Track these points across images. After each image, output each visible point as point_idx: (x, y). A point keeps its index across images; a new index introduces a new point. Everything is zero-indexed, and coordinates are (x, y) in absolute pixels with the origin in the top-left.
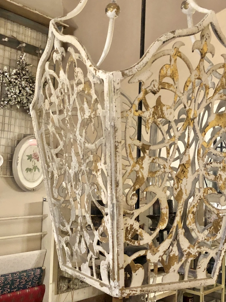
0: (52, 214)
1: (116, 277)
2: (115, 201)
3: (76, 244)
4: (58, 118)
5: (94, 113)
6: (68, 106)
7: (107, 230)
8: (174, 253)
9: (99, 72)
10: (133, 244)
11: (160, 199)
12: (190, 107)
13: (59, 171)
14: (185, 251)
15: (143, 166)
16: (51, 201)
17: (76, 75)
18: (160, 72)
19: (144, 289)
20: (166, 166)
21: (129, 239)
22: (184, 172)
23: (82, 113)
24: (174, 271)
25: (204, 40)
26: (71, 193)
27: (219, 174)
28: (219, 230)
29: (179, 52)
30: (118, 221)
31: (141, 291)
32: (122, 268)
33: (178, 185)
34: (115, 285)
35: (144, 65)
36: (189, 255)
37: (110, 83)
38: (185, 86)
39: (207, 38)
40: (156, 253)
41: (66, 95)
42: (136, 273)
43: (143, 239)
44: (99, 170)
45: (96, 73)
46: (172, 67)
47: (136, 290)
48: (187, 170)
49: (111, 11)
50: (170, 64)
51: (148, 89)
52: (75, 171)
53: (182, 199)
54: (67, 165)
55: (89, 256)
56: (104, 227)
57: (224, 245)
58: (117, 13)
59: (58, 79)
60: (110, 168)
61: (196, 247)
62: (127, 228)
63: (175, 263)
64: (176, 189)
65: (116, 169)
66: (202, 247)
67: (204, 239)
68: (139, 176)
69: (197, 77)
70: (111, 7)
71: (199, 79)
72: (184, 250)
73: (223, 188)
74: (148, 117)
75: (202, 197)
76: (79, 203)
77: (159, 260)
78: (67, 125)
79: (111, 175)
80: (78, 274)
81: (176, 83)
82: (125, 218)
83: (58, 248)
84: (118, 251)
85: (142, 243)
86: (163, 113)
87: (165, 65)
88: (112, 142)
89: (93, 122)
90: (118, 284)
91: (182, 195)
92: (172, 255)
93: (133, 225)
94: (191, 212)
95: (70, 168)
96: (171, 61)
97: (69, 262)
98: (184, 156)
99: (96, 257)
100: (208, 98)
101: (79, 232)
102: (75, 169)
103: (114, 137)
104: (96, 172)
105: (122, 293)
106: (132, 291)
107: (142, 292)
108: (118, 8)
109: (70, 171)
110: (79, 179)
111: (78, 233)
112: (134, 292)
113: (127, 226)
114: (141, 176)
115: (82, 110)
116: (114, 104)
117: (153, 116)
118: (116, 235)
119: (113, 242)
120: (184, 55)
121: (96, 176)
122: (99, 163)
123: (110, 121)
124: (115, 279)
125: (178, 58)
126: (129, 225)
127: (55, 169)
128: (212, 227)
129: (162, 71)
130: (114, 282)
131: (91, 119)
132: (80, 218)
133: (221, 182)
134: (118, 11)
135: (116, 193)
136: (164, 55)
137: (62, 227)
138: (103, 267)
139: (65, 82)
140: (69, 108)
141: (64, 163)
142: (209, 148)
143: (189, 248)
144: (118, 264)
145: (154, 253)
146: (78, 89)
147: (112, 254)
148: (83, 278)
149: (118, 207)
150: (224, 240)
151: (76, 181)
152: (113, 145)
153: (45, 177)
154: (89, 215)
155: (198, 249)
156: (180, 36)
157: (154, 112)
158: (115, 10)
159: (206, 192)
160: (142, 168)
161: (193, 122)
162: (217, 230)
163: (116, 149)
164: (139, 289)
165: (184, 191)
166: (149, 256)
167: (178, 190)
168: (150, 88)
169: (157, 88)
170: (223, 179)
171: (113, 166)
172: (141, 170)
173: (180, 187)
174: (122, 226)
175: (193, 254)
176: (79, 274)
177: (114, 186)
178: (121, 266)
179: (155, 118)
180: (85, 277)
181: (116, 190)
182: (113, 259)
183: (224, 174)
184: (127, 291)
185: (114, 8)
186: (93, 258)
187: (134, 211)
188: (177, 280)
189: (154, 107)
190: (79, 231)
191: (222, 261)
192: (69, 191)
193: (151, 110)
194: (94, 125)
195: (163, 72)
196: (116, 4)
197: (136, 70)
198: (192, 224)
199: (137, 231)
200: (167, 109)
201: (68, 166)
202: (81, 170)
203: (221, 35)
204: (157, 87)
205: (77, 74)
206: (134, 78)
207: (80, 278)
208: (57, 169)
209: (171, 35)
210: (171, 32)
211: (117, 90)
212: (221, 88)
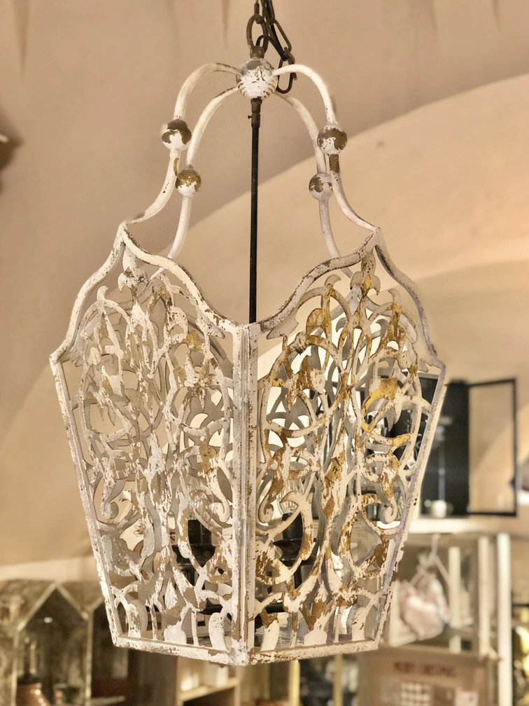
0: (99, 548)
1: (243, 634)
2: (244, 516)
3: (153, 596)
4: (121, 382)
5: (206, 380)
6: (148, 365)
7: (226, 562)
8: (320, 597)
9: (224, 322)
10: (265, 583)
11: (303, 513)
12: (347, 371)
13: (117, 472)
14: (336, 595)
15: (282, 462)
16: (96, 526)
17: (170, 318)
18: (308, 320)
19: (280, 653)
20: (313, 462)
21: (261, 574)
22: (337, 470)
23: (178, 377)
24: (320, 627)
25: (367, 270)
26: (144, 508)
27: (385, 473)
28: (384, 562)
29: (334, 290)
30: (248, 545)
31: (275, 656)
32: (252, 619)
33: (328, 491)
34: (240, 647)
35: (289, 313)
36: (341, 602)
37: (244, 340)
38: (340, 339)
39: (371, 267)
40: (296, 598)
41: (143, 347)
42: (268, 629)
43: (279, 575)
44: (212, 470)
45: (217, 322)
46: (324, 313)
47: (269, 654)
48: (340, 467)
49: (188, 186)
50: (321, 309)
51: (291, 347)
52: (157, 472)
53: (333, 513)
54: (138, 461)
55: (184, 611)
56: (220, 558)
57: (390, 585)
58: (196, 188)
59: (127, 318)
60: (239, 466)
61: (350, 588)
62: (259, 557)
63: (322, 613)
64: (325, 498)
65: (249, 468)
66: (359, 589)
67: (362, 576)
68: (277, 478)
69: (356, 326)
70: (187, 178)
71: (359, 327)
72: (334, 592)
73: (389, 494)
74: (290, 388)
75: (360, 509)
76: (163, 524)
77: (300, 609)
78: (144, 395)
79: (241, 477)
80: (158, 645)
81: (328, 335)
82: (258, 542)
83: (111, 608)
84: (247, 592)
85: (278, 580)
86: (310, 382)
87: (314, 311)
88: (244, 426)
89: (204, 394)
90: (245, 644)
91: (333, 506)
92: (317, 602)
93: (266, 554)
94: (344, 533)
95: (144, 467)
96: (322, 304)
97: (134, 631)
98: (337, 445)
99: (199, 610)
100: (371, 355)
101: (162, 575)
102: (156, 468)
103: (247, 419)
104: (207, 473)
105: (251, 659)
106: (265, 655)
107: (277, 659)
108: (199, 181)
109: (146, 472)
110: (166, 485)
111: (160, 575)
112: (267, 658)
113: (259, 554)
114: (279, 478)
115: (180, 374)
116: (249, 370)
117: (298, 387)
118: (244, 568)
119: (240, 579)
120: (340, 295)
121: (206, 479)
122: (214, 458)
123: (241, 396)
124: (241, 637)
125: (332, 299)
126: (262, 553)
127: (108, 469)
128: (374, 557)
129: (310, 320)
130: (238, 641)
131: (198, 389)
132: (164, 550)
133: (387, 485)
134: (198, 186)
135: (248, 504)
136: (314, 296)
137: (119, 571)
138: (215, 623)
139: (143, 325)
140: (148, 367)
141: (131, 458)
142: (370, 432)
143: (341, 590)
144: (247, 613)
145: (293, 598)
146: (173, 339)
147: (238, 597)
148: (170, 649)
149: (249, 525)
150: (390, 578)
151: (160, 488)
152: (245, 431)
153: (84, 484)
154: (186, 543)
155: (354, 593)
156: (336, 269)
157: (298, 381)
158: (195, 183)
159: (366, 501)
160: (281, 465)
161: (349, 392)
162: (380, 562)
163: (250, 438)
164: (273, 654)
165: (336, 501)
166: (287, 602)
167: (328, 498)
168: (294, 345)
169: (303, 344)
170: (390, 481)
171: (244, 463)
172: (280, 468)
173: (330, 495)
174: (254, 555)
175: (347, 599)
176: (162, 645)
177: (244, 493)
178: (250, 616)
179: (300, 389)
180: (175, 647)
181: (248, 499)
182: (239, 607)
183: (391, 473)
184: (258, 657)
185: (193, 180)
186: (194, 612)
187: (268, 532)
188: (324, 642)
189: (299, 373)
190: (163, 572)
191: (388, 611)
192: (139, 506)
193: (295, 378)
194: (205, 399)
195: (312, 321)
196: (194, 173)
197: (279, 321)
198: (346, 552)
199: (272, 562)
200: (316, 374)
201: (139, 464)
202: (172, 470)
203: (389, 264)
204: (303, 342)
205: (173, 316)
206: (274, 331)
207: (164, 650)
208: (112, 468)
209: (325, 268)
210: (324, 264)
211: (254, 350)
212: (388, 340)
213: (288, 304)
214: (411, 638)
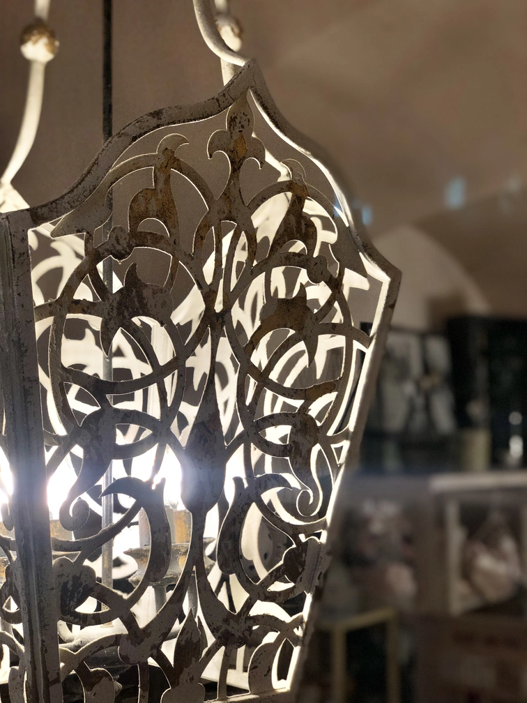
2: (29, 523)
7: (18, 592)
8: (189, 635)
11: (148, 509)
12: (213, 288)
14: (217, 629)
15: (100, 433)
18: (132, 207)
20: (159, 430)
21: (72, 610)
22: (206, 440)
24: (192, 679)
25: (238, 128)
27: (294, 441)
28: (301, 573)
29: (176, 160)
30: (40, 570)
32: (56, 681)
35: (87, 193)
36: (227, 639)
37: (3, 239)
39: (245, 124)
40: (142, 641)
42: (93, 692)
46: (160, 196)
48: (212, 437)
50: (156, 190)
51: (102, 250)
53: (203, 505)
56: (11, 586)
61: (243, 618)
62: (66, 584)
63: (193, 659)
65: (29, 446)
66: (259, 618)
67: (262, 597)
68: (91, 458)
69: (224, 216)
71: (230, 218)
72: (214, 626)
74: (105, 316)
75: (253, 497)
77: (151, 656)
81: (173, 230)
84: (43, 641)
85: (105, 617)
86: (143, 305)
87: (141, 192)
88: (16, 380)
93: (79, 578)
94: (227, 537)
96: (155, 182)
98: (204, 403)
103: (20, 368)
113: (64, 579)
114: (95, 457)
116: (15, 288)
117: (120, 313)
118: (36, 603)
119: (30, 621)
123: (6, 330)
125: (174, 172)
126: (71, 576)
128: (283, 568)
129: (136, 206)
133: (299, 460)
136: (137, 167)
138: (15, 683)
142: (264, 381)
143: (226, 620)
145: (137, 640)
149: (37, 536)
152: (18, 387)
155: (250, 623)
156: (174, 123)
157: (120, 303)
159: (263, 486)
160: (98, 438)
161: (220, 321)
162: (295, 574)
163: (26, 397)
166: (127, 649)
168: (108, 247)
169: (125, 246)
170: (304, 454)
172: (96, 442)
175: (237, 635)
178: (52, 677)
179: (124, 317)
182: (33, 663)
187: (81, 543)
189: (120, 290)
193: (114, 298)
195: (139, 208)
198: (231, 564)
199: (92, 590)
200: (154, 293)
203: (276, 117)
204: (124, 243)
209: (154, 122)
210: (151, 114)
211: (21, 255)
212: (286, 238)
213: (83, 180)
214: (474, 602)
